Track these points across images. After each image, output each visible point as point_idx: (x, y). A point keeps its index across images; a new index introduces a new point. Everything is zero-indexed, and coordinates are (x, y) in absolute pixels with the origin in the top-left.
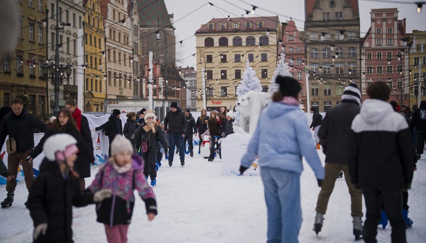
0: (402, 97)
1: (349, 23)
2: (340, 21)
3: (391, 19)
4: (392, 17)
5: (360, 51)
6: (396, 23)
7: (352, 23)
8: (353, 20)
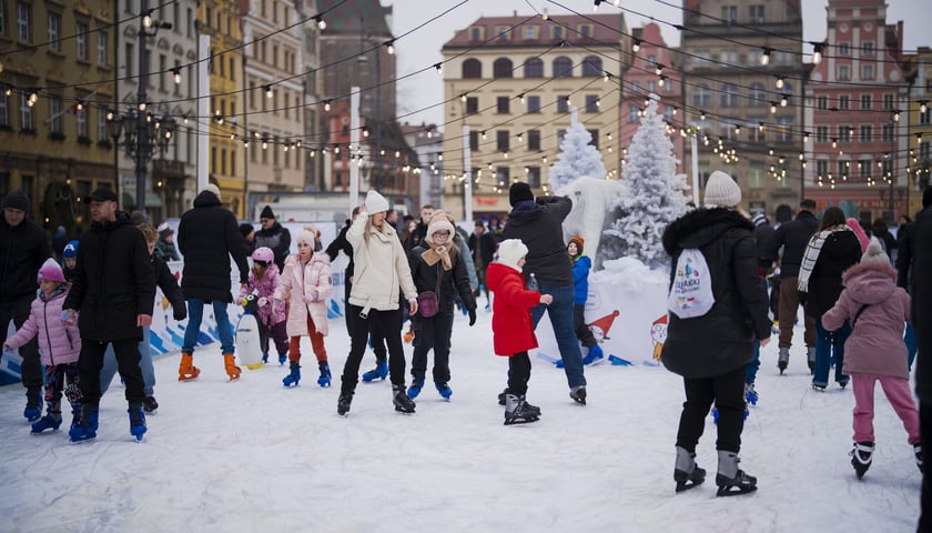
0: (891, 195)
1: (778, 29)
2: (760, 25)
3: (869, 21)
4: (872, 17)
5: (803, 91)
6: (881, 32)
7: (786, 29)
8: (787, 24)
